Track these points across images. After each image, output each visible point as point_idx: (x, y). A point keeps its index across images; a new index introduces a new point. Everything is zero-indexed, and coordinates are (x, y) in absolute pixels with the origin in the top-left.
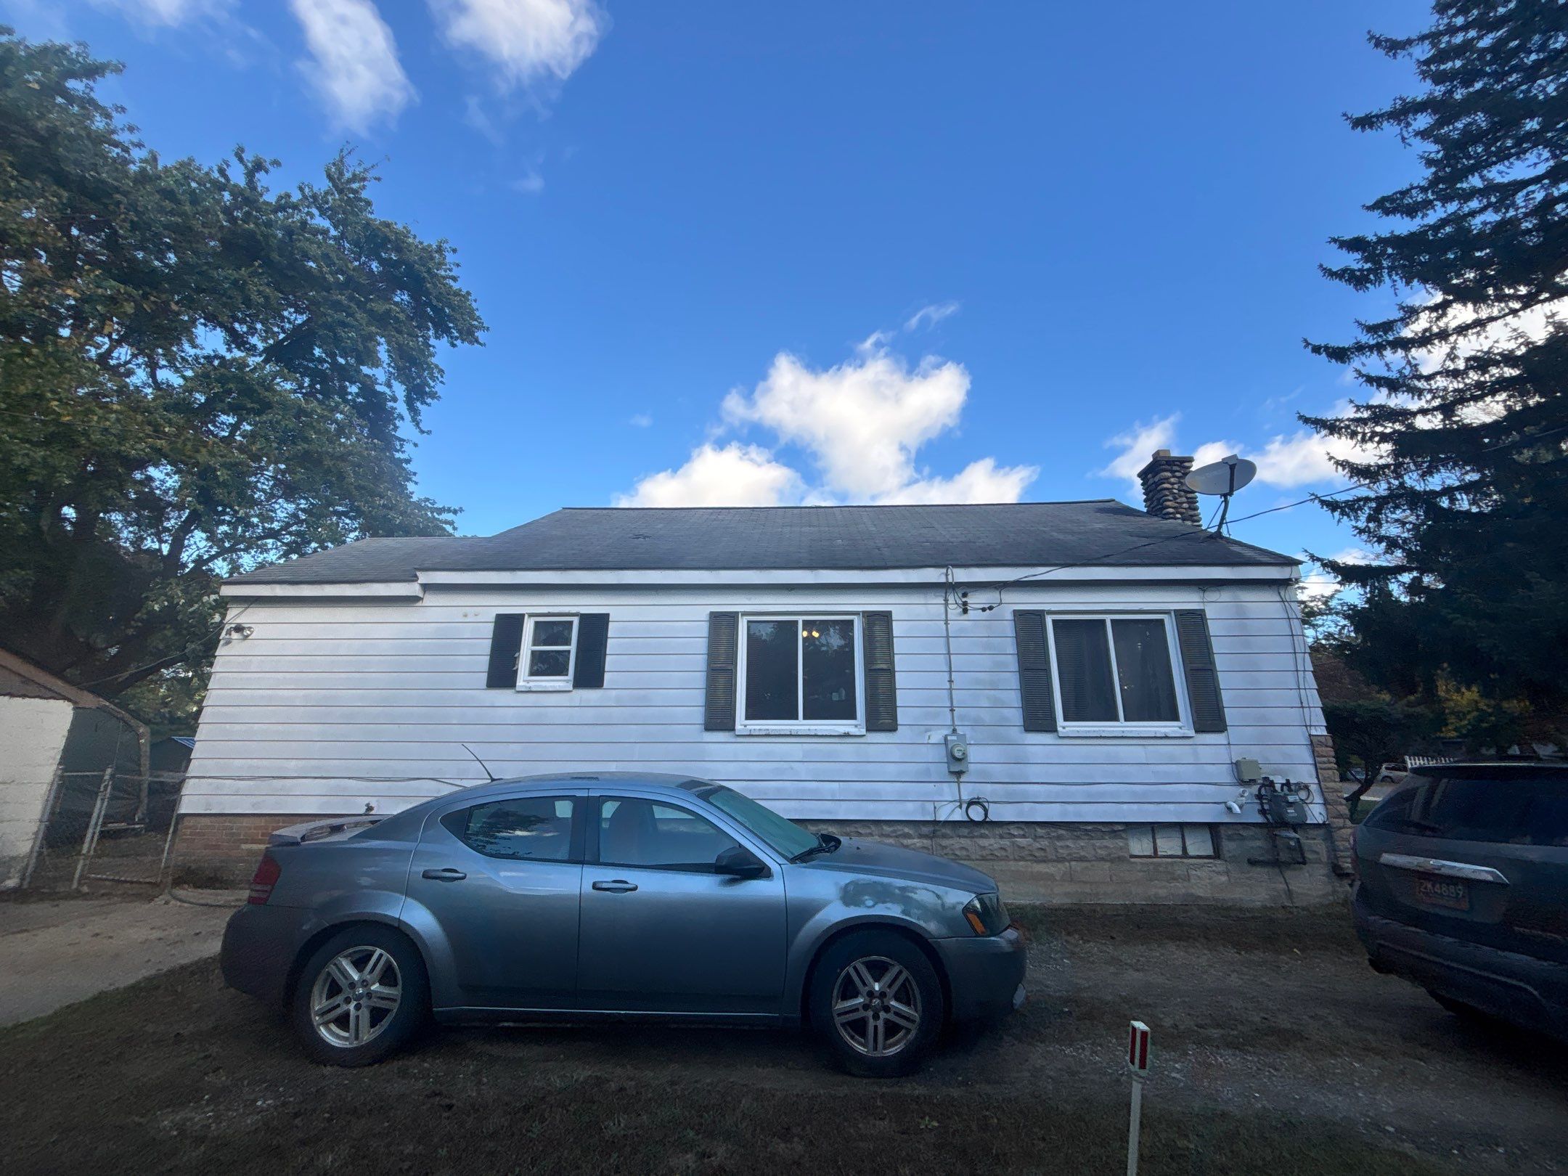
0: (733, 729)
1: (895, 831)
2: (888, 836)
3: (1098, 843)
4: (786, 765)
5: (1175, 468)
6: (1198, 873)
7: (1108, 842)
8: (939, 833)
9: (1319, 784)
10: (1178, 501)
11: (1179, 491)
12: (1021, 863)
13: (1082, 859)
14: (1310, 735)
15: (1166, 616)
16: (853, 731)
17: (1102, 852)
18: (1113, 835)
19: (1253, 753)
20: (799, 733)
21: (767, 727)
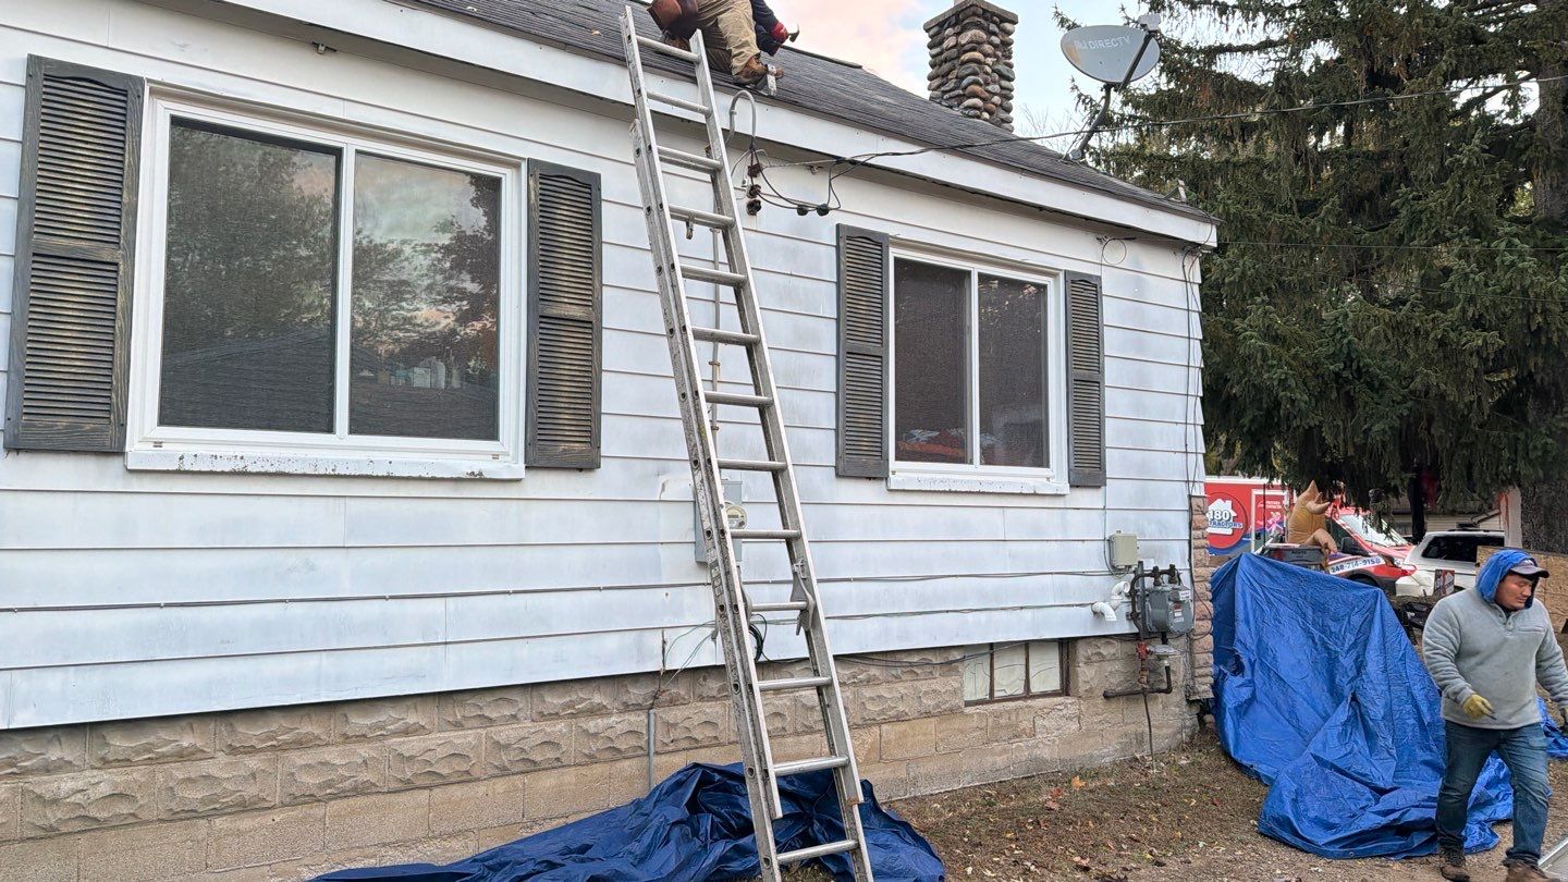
0: (118, 452)
1: (570, 705)
2: (556, 716)
3: (923, 686)
4: (293, 558)
5: (993, 27)
6: (1045, 723)
7: (939, 683)
8: (664, 697)
9: (1191, 570)
10: (990, 88)
11: (993, 71)
12: (806, 738)
13: (899, 719)
14: (1190, 497)
15: (1051, 279)
16: (490, 468)
17: (929, 702)
18: (945, 669)
19: (1128, 524)
20: (341, 471)
21: (239, 451)
